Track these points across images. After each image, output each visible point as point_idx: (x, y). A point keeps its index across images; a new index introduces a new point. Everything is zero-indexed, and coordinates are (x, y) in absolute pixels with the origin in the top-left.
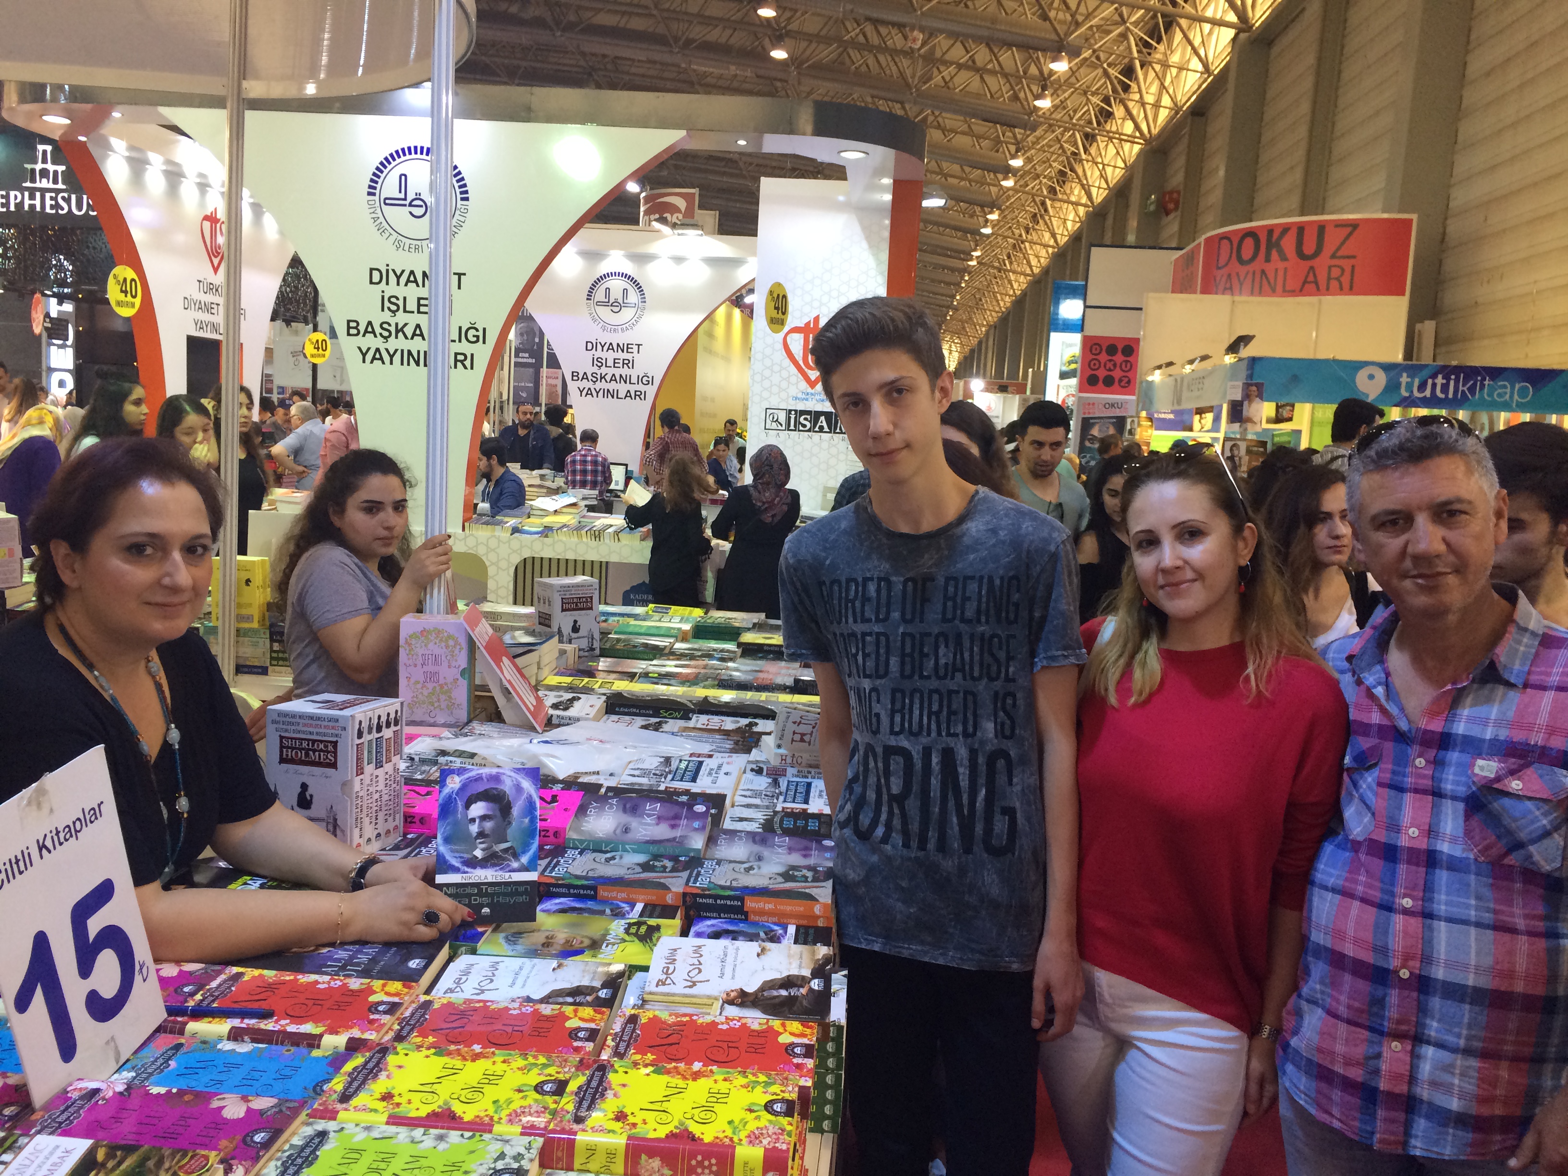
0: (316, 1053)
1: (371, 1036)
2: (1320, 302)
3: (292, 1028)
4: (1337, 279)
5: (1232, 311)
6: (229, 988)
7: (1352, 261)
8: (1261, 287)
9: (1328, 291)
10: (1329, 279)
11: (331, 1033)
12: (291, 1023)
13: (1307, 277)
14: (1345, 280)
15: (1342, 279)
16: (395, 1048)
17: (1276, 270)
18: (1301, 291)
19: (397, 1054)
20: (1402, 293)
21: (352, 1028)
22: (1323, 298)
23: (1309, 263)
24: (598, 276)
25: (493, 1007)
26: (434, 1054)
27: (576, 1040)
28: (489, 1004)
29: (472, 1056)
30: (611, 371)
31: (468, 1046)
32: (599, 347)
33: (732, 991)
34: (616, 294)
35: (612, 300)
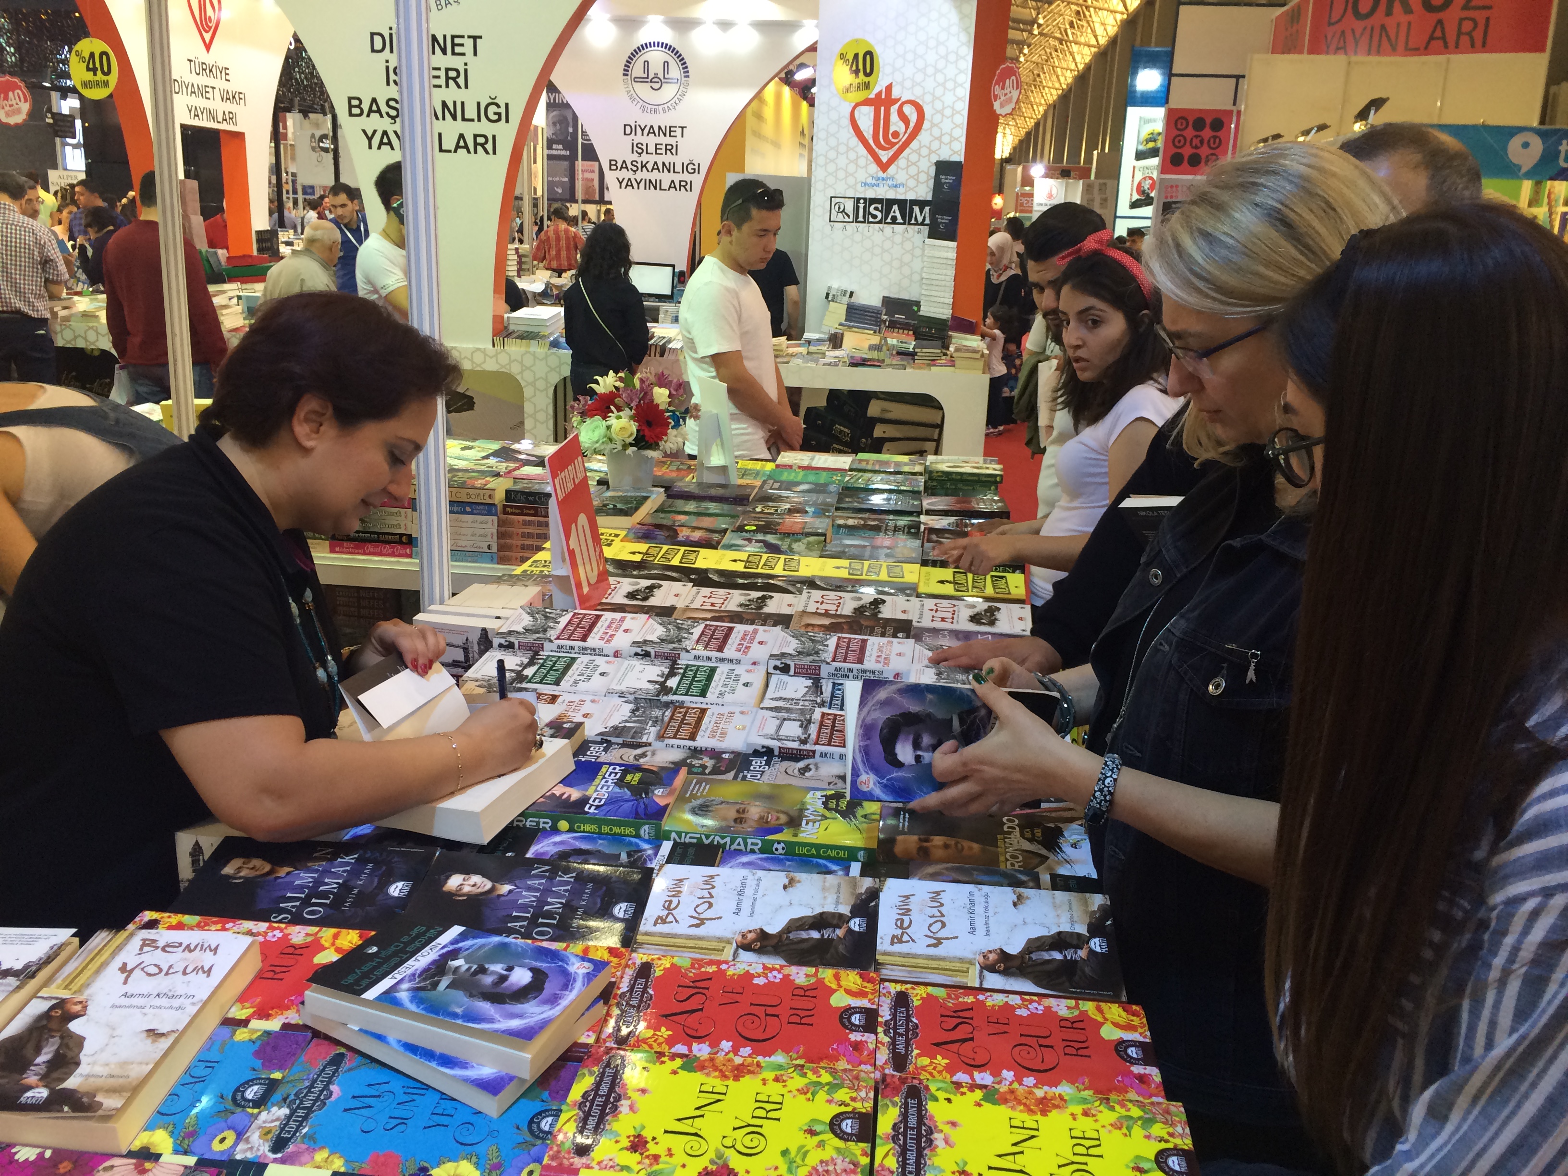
1: (588, 1038)
2: (1448, 60)
4: (1469, 34)
5: (1348, 74)
7: (1485, 13)
8: (1379, 46)
9: (1458, 48)
10: (1459, 34)
13: (1434, 32)
14: (1478, 35)
15: (1474, 34)
17: (1398, 25)
18: (1426, 48)
20: (1541, 49)
22: (1452, 56)
23: (1440, 15)
24: (635, 47)
25: (730, 972)
26: (683, 1067)
27: (852, 1031)
28: (724, 967)
29: (732, 1071)
30: (653, 159)
31: (714, 1044)
32: (639, 131)
33: (990, 952)
34: (656, 68)
35: (651, 76)
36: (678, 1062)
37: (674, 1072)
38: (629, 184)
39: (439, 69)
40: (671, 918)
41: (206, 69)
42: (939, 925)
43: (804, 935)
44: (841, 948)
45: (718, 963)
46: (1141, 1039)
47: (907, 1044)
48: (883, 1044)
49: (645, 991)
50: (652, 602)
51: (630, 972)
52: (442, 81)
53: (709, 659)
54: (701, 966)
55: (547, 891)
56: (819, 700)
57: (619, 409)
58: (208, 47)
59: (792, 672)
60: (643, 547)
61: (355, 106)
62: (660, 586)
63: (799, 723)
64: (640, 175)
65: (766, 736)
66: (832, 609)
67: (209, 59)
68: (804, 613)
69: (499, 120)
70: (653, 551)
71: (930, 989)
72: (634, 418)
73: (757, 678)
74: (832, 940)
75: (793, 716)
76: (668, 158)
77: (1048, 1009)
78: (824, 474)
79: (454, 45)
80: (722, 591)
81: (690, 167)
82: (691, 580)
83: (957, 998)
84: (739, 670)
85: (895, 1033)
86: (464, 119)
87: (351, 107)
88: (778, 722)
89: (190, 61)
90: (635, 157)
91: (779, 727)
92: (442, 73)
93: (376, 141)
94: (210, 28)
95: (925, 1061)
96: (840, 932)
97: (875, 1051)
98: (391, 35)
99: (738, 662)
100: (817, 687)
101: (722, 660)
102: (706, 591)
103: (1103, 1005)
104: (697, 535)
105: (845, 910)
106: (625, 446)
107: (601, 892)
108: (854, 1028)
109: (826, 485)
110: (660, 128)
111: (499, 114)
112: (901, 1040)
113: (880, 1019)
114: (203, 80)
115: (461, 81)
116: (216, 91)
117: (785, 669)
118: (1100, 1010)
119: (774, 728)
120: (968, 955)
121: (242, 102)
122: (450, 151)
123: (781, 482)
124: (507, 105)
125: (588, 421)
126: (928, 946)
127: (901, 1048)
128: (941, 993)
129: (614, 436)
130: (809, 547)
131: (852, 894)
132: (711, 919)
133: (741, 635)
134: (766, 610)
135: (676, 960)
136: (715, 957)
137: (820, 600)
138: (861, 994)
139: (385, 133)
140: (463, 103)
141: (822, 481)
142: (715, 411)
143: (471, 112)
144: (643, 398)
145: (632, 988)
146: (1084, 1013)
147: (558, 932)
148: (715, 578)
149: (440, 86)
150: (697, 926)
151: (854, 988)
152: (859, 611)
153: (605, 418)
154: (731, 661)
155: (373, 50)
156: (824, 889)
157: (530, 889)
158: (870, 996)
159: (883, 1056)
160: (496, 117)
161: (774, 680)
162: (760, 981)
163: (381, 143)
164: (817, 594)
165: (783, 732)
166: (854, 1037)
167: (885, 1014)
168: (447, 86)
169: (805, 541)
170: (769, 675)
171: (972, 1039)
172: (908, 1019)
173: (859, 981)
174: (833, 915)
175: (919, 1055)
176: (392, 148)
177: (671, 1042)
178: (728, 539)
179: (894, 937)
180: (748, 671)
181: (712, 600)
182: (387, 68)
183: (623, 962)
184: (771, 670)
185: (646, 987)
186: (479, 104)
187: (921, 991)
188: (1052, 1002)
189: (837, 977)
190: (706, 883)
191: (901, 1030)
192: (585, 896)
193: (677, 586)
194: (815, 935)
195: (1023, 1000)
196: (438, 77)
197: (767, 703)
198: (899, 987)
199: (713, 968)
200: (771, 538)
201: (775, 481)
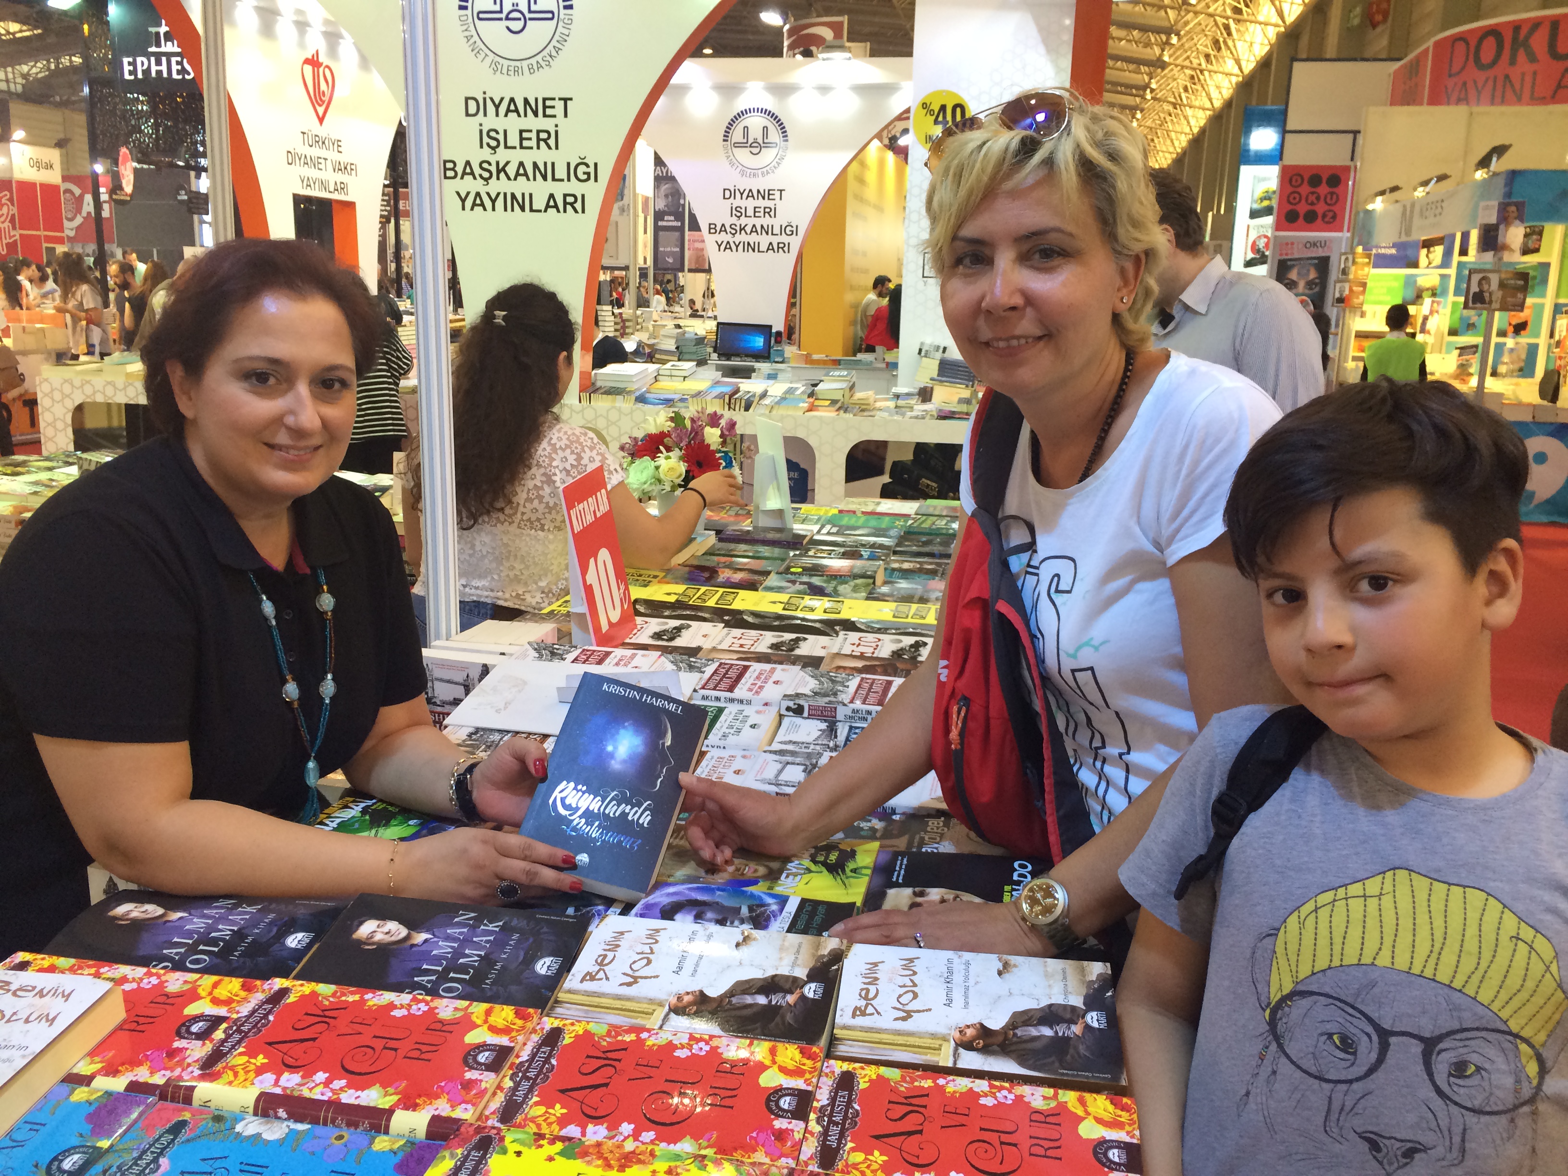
0: (381, 1143)
1: (465, 1113)
3: (348, 1097)
5: (1469, 124)
6: (266, 1016)
8: (1504, 95)
11: (406, 1108)
12: (349, 1086)
13: (1560, 80)
16: (502, 1139)
17: (1524, 74)
18: (1554, 97)
19: (504, 1152)
21: (437, 1097)
23: (1564, 64)
24: (735, 113)
25: (649, 1043)
26: (561, 1153)
27: (778, 1116)
28: (644, 1035)
29: (619, 1160)
30: (751, 222)
31: (613, 1127)
32: (738, 195)
33: (968, 1027)
34: (755, 133)
35: (751, 140)
36: (559, 1146)
37: (551, 1159)
38: (728, 247)
39: (530, 131)
40: (601, 975)
41: (319, 141)
42: (911, 995)
43: (749, 1000)
44: (789, 1018)
45: (638, 1030)
46: (1127, 1139)
47: (842, 1135)
48: (812, 1134)
49: (547, 1060)
50: (678, 642)
51: (535, 1038)
52: (533, 143)
53: (718, 699)
54: (618, 1034)
55: (466, 941)
56: (831, 744)
57: (669, 449)
58: (321, 120)
59: (806, 714)
60: (680, 588)
61: (450, 169)
62: (689, 626)
63: (802, 768)
64: (739, 238)
65: (763, 781)
66: (868, 651)
67: (322, 131)
68: (838, 655)
69: (588, 179)
70: (690, 592)
71: (883, 1070)
72: (684, 458)
73: (767, 719)
74: (781, 1007)
75: (798, 760)
76: (766, 221)
77: (1019, 1098)
78: (887, 519)
79: (545, 107)
80: (753, 633)
81: (789, 230)
82: (723, 621)
83: (913, 1080)
84: (748, 710)
85: (830, 1122)
86: (554, 179)
87: (446, 169)
88: (779, 766)
89: (304, 133)
90: (734, 220)
91: (780, 772)
92: (533, 135)
93: (469, 203)
94: (323, 102)
95: (858, 1157)
96: (791, 999)
97: (801, 1142)
98: (485, 99)
99: (749, 702)
100: (832, 730)
101: (732, 700)
102: (737, 632)
103: (1088, 1096)
104: (738, 577)
105: (801, 973)
106: (674, 488)
107: (526, 945)
108: (780, 1113)
109: (887, 529)
110: (759, 191)
111: (588, 174)
112: (835, 1130)
113: (815, 1104)
114: (315, 152)
115: (552, 141)
116: (329, 162)
117: (798, 711)
118: (1082, 1102)
119: (775, 772)
120: (942, 1030)
121: (353, 172)
122: (540, 211)
123: (840, 527)
124: (596, 165)
125: (638, 462)
126: (896, 1019)
127: (833, 1140)
128: (893, 1074)
129: (662, 476)
130: (855, 589)
131: (814, 955)
132: (646, 978)
133: (756, 674)
134: (798, 652)
135: (592, 1027)
136: (639, 1021)
137: (857, 642)
138: (797, 1072)
139: (478, 194)
140: (553, 164)
141: (884, 526)
142: (771, 453)
143: (561, 173)
144: (693, 439)
145: (533, 1056)
146: (1063, 1106)
147: (469, 989)
148: (750, 619)
149: (531, 148)
150: (629, 984)
151: (791, 1065)
152: (897, 654)
153: (653, 458)
154: (741, 702)
155: (467, 115)
156: (782, 949)
157: (448, 938)
158: (807, 1076)
159: (810, 1148)
160: (585, 177)
161: (786, 721)
162: (682, 1054)
163: (474, 204)
164: (854, 636)
165: (783, 777)
166: (780, 1124)
167: (823, 1098)
168: (538, 148)
169: (852, 583)
170: (781, 716)
171: (920, 1132)
172: (849, 1104)
173: (798, 1056)
174: (787, 978)
175: (853, 1150)
176: (485, 209)
177: (563, 1122)
178: (773, 580)
179: (856, 1008)
180: (758, 712)
181: (742, 642)
182: (481, 131)
183: (529, 1025)
184: (783, 712)
185: (550, 1056)
186: (569, 164)
187: (872, 1072)
188: (1025, 1090)
189: (773, 1052)
190: (650, 937)
191: (838, 1118)
192: (508, 949)
193: (706, 627)
194: (762, 1000)
195: (991, 1086)
196: (530, 139)
197: (776, 746)
198: (846, 1066)
199: (633, 1037)
200: (816, 581)
201: (834, 526)
